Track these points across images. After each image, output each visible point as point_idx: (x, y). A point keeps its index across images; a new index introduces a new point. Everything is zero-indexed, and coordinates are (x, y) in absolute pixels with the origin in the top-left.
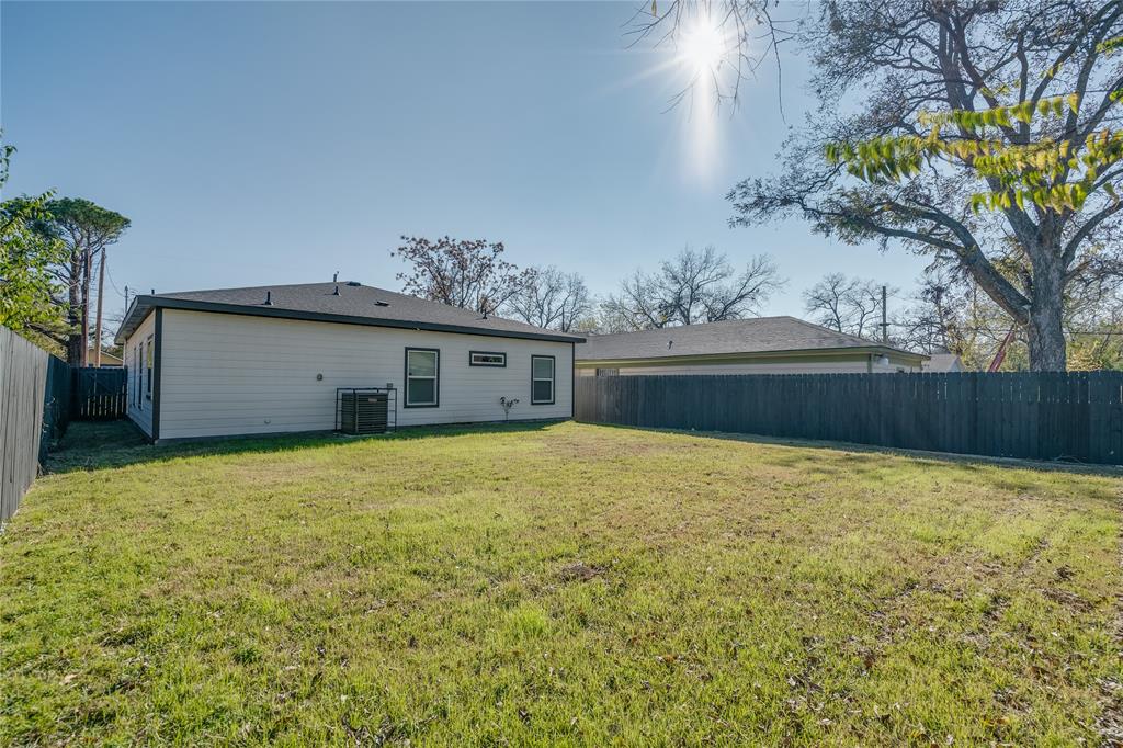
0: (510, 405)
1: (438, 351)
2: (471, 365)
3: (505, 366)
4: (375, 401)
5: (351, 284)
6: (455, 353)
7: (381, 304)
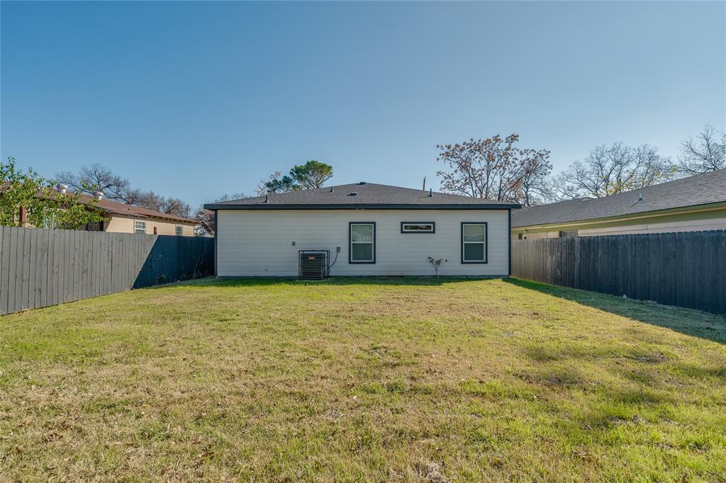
0: (438, 262)
1: (374, 223)
2: (402, 232)
3: (434, 232)
4: (313, 258)
5: (362, 184)
6: (388, 224)
7: (352, 194)
